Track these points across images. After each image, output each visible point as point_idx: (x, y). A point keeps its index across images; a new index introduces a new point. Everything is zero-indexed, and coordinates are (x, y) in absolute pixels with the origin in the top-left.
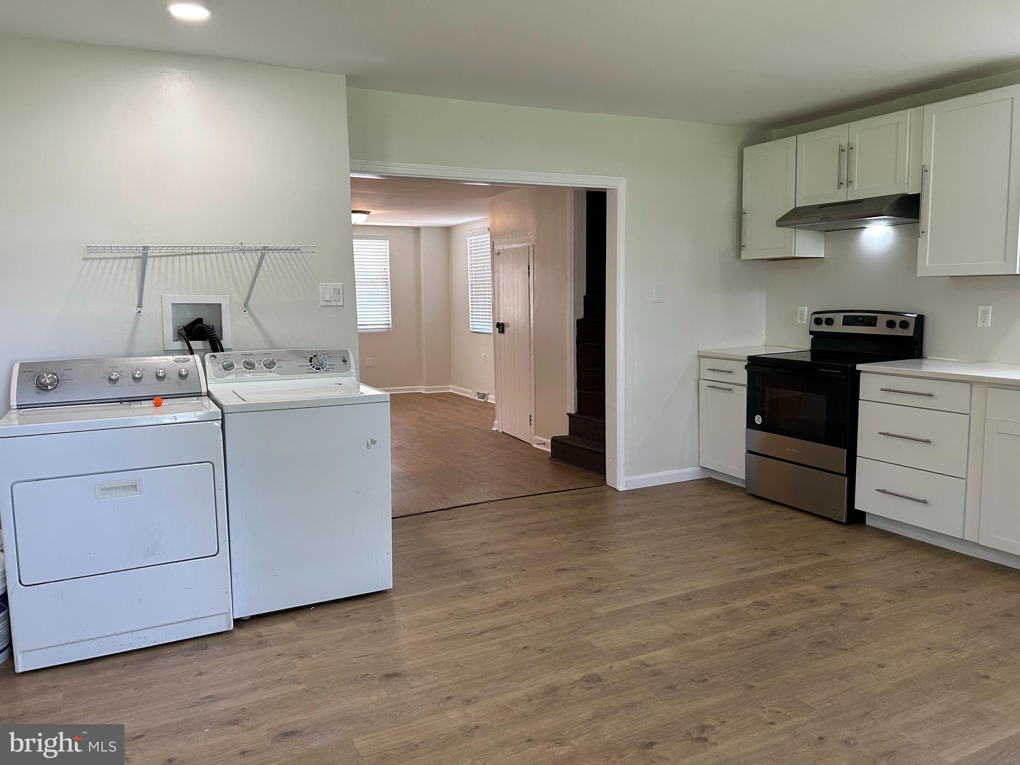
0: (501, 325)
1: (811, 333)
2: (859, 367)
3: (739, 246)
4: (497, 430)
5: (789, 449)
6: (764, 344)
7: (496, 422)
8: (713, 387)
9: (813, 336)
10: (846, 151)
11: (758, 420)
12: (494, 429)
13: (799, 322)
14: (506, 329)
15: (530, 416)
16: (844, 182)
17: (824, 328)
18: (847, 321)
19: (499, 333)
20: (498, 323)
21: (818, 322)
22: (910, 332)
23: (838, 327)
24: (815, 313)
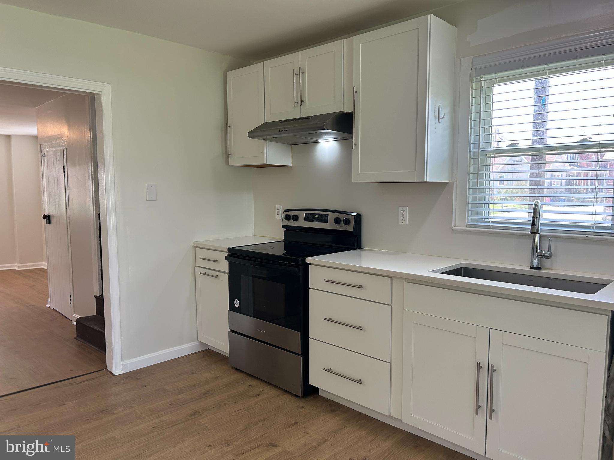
0: (47, 217)
1: (284, 227)
2: (308, 260)
3: (227, 155)
4: (49, 307)
5: (259, 330)
6: (254, 235)
7: (49, 300)
8: (205, 274)
9: (285, 229)
10: (298, 74)
11: (237, 303)
12: (48, 306)
13: (276, 217)
14: (53, 220)
15: (70, 297)
16: (299, 102)
17: (292, 223)
18: (308, 218)
19: (47, 223)
20: (44, 215)
21: (287, 218)
22: (350, 228)
23: (302, 223)
24: (286, 211)
